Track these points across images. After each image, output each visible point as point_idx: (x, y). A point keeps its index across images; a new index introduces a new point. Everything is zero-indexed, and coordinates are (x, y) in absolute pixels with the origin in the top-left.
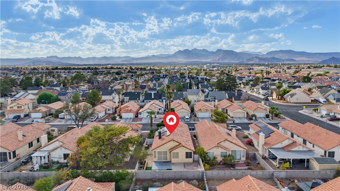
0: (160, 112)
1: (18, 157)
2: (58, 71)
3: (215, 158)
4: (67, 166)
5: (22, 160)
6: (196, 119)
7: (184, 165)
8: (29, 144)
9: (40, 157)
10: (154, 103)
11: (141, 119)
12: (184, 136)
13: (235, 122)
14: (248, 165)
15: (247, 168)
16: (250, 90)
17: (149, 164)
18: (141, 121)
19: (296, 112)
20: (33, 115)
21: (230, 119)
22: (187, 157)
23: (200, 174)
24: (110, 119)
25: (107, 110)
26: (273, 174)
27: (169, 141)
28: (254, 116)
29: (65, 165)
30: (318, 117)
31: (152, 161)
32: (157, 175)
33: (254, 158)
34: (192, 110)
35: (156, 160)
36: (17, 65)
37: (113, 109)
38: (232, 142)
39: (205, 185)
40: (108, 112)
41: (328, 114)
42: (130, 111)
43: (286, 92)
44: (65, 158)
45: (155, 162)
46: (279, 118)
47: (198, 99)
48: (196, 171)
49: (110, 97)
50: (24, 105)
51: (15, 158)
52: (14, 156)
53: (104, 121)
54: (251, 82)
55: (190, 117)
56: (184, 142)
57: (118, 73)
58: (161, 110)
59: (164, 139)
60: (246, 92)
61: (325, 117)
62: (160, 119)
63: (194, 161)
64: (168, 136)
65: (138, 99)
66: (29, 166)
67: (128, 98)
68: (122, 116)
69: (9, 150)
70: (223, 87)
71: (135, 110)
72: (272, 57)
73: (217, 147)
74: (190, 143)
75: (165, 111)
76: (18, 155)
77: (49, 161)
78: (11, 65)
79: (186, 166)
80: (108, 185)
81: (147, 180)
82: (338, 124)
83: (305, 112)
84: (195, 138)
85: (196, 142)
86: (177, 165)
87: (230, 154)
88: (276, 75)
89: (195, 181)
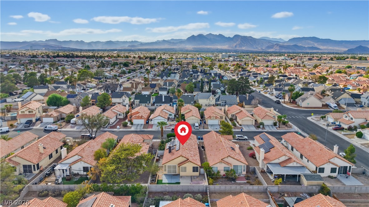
0: (170, 118)
1: (41, 169)
2: (60, 59)
3: (218, 172)
4: (87, 179)
5: (45, 173)
6: (206, 126)
7: (191, 178)
8: (50, 156)
9: (62, 170)
10: (164, 109)
11: (152, 126)
12: (192, 150)
13: (243, 130)
14: (247, 179)
15: (246, 182)
16: (264, 90)
17: (160, 177)
18: (152, 128)
19: (304, 119)
20: (45, 120)
21: (238, 127)
22: (194, 171)
23: (205, 188)
24: (122, 125)
25: (118, 115)
26: (267, 189)
27: (178, 157)
28: (262, 124)
29: (85, 176)
30: (324, 125)
31: (163, 173)
32: (167, 188)
33: (254, 172)
34: (202, 116)
35: (166, 173)
36: (13, 49)
37: (123, 114)
38: (234, 158)
39: (208, 198)
40: (119, 117)
41: (334, 123)
42: (141, 117)
43: (298, 95)
44: (84, 171)
45: (165, 175)
46: (287, 126)
47: (208, 103)
48: (201, 186)
49: (120, 100)
50: (35, 109)
51: (39, 170)
52: (38, 168)
53: (116, 128)
54: (266, 81)
55: (199, 124)
56: (192, 157)
57: (126, 65)
58: (172, 115)
59: (173, 154)
60: (260, 92)
61: (330, 126)
62: (171, 125)
63: (200, 174)
64: (177, 151)
65: (148, 102)
66: (53, 178)
67: (138, 101)
68: (133, 123)
69: (34, 163)
70: (236, 88)
71: (146, 116)
72: (294, 44)
73: (221, 163)
74: (198, 157)
75: (175, 116)
76: (41, 167)
77: (70, 173)
78: (6, 49)
79: (193, 179)
80: (126, 198)
81: (159, 193)
82: (341, 134)
83: (312, 119)
84: (203, 150)
85: (204, 153)
86: (185, 178)
87: (233, 169)
88: (293, 71)
89: (199, 195)
